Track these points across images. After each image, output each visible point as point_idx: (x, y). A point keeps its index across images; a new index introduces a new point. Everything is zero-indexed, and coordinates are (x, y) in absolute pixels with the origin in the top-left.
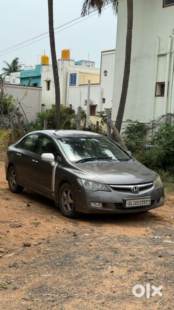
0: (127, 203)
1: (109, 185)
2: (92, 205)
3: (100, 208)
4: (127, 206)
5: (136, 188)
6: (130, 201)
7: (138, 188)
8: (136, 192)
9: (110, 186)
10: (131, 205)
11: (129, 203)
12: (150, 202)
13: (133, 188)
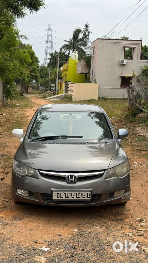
0: (54, 194)
1: (38, 170)
2: (18, 192)
3: (26, 196)
4: (55, 198)
5: (72, 177)
6: (60, 193)
7: (75, 176)
8: (72, 182)
9: (39, 172)
10: (61, 197)
11: (57, 194)
12: (90, 197)
13: (68, 176)
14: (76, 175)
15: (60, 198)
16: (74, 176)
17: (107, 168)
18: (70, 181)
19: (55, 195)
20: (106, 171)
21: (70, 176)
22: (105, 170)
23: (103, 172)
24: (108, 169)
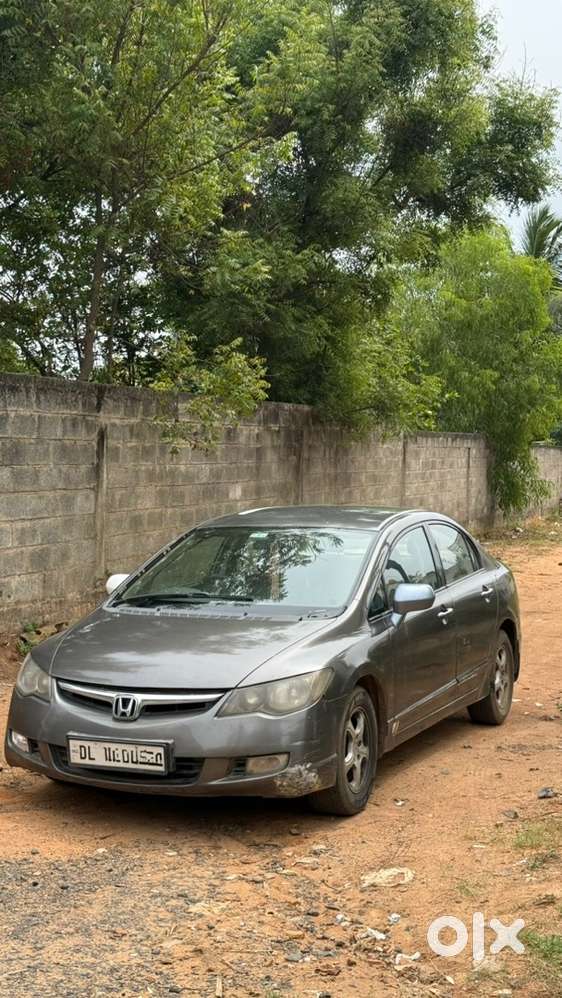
1: (57, 680)
5: (126, 702)
6: (86, 744)
7: (135, 702)
8: (123, 718)
9: (58, 686)
10: (90, 759)
11: (81, 747)
12: (163, 762)
13: (118, 700)
14: (139, 698)
15: (87, 761)
16: (132, 701)
17: (234, 686)
18: (119, 714)
19: (74, 751)
20: (228, 694)
21: (123, 700)
22: (225, 690)
23: (220, 695)
24: (236, 687)
